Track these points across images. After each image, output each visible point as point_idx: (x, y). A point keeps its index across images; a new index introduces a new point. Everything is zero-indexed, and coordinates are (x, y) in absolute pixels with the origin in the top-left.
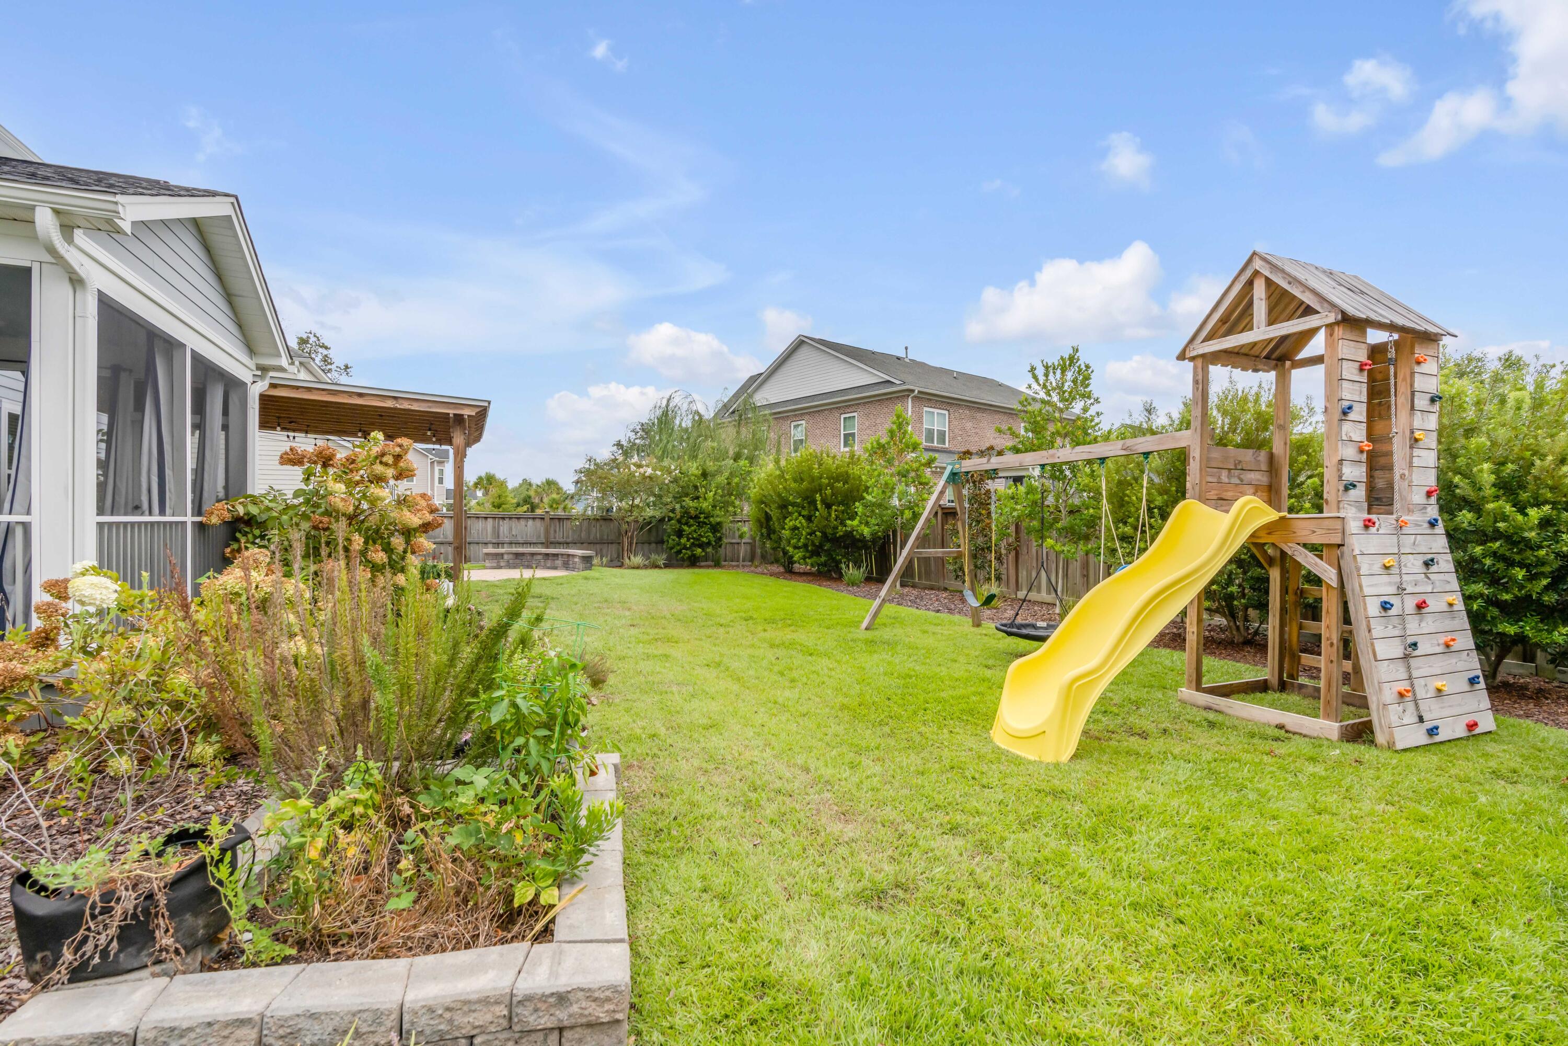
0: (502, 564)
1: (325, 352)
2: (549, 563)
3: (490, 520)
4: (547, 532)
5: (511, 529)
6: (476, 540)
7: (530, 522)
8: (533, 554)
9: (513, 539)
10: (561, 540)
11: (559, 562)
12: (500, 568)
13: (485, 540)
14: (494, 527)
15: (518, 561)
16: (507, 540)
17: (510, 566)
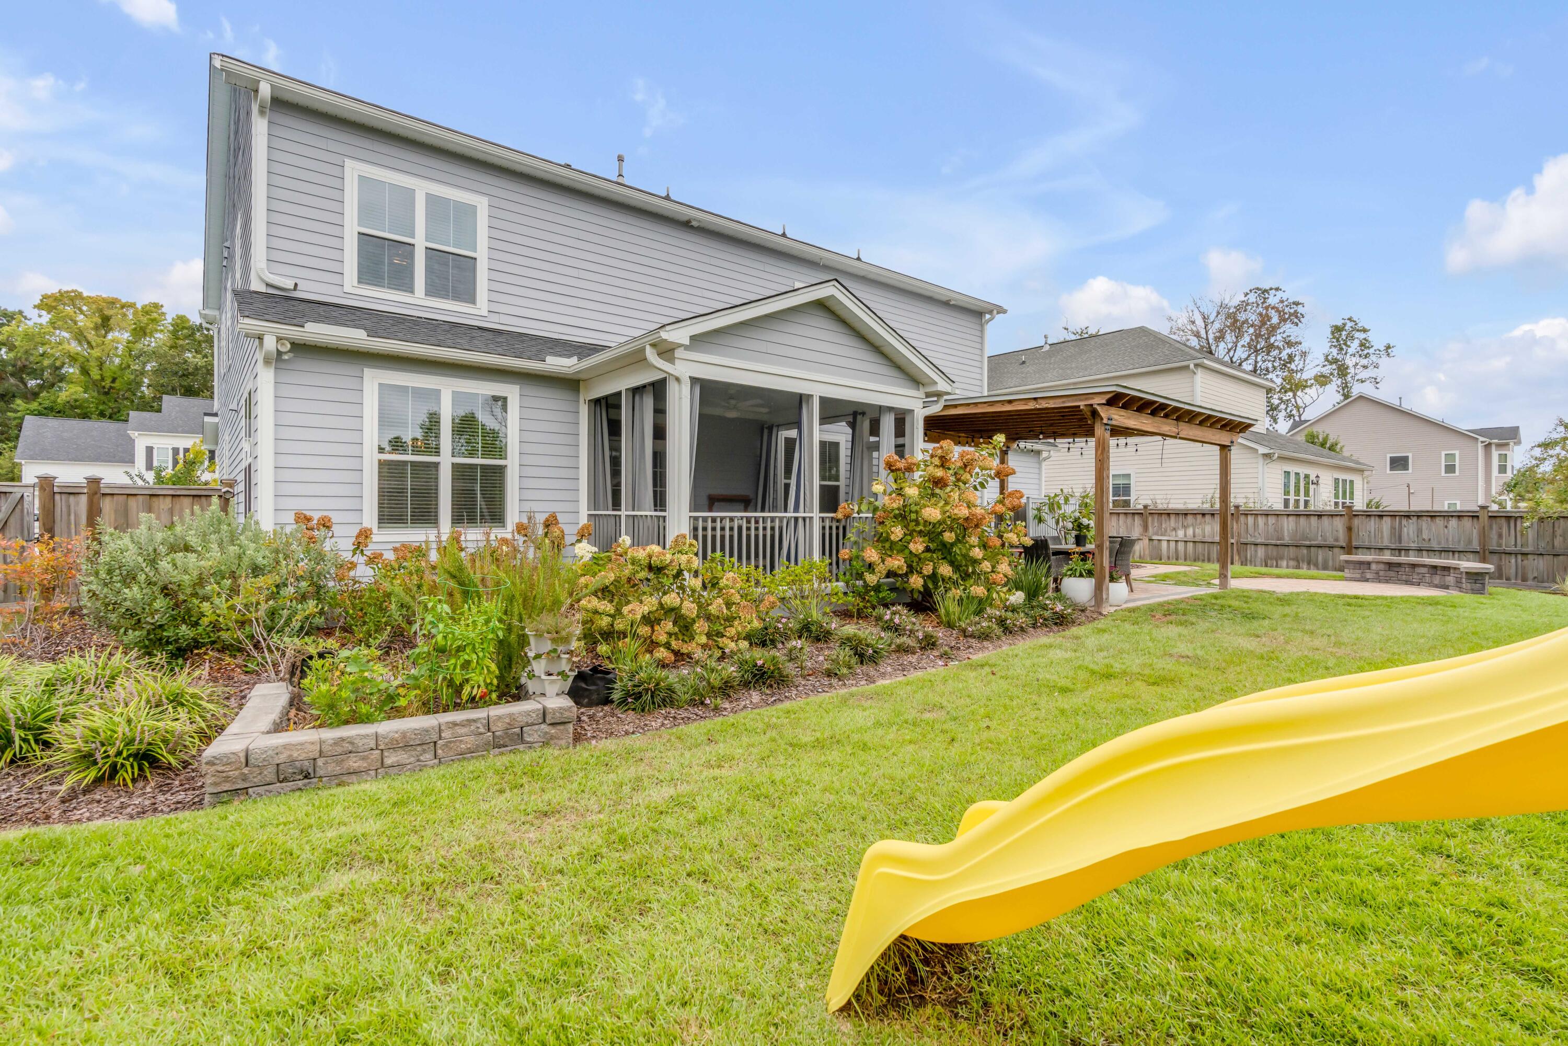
0: (1368, 576)
1: (1362, 336)
2: (1437, 580)
3: (1387, 520)
4: (1483, 534)
5: (1420, 531)
7: (1453, 522)
8: (1414, 566)
9: (1425, 545)
11: (1450, 579)
12: (1367, 580)
13: (1380, 545)
14: (1393, 528)
15: (1392, 574)
16: (1414, 545)
17: (1378, 579)
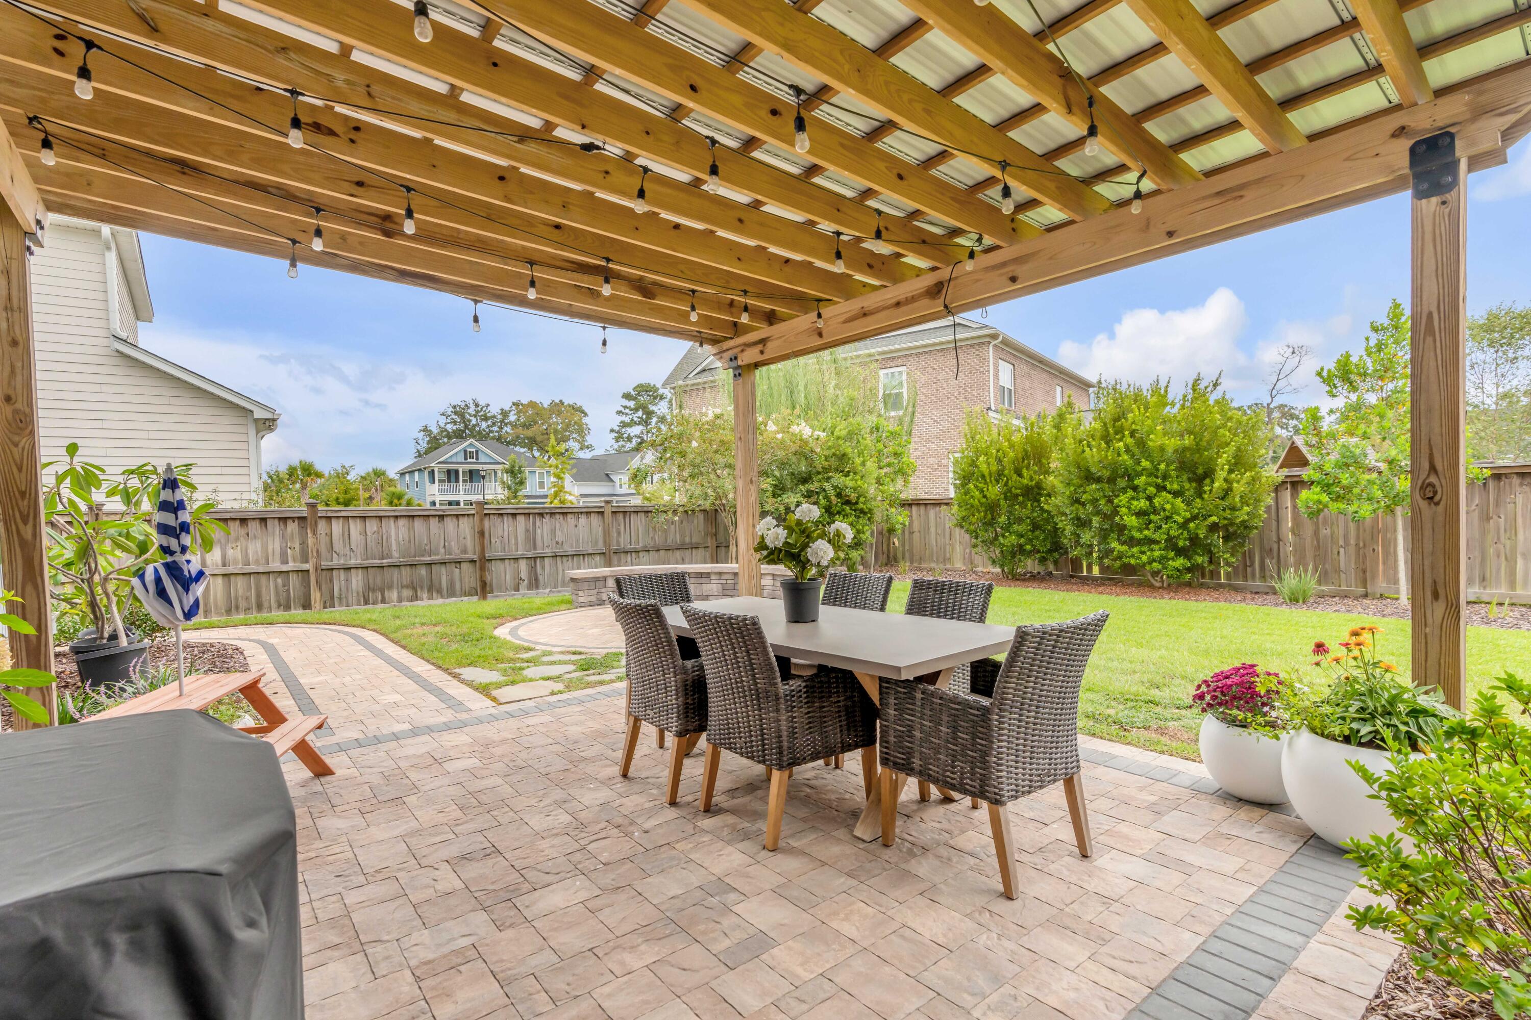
3: (521, 519)
4: (606, 533)
5: (553, 532)
6: (500, 554)
9: (559, 550)
10: (628, 547)
13: (515, 554)
14: (527, 530)
16: (548, 551)
